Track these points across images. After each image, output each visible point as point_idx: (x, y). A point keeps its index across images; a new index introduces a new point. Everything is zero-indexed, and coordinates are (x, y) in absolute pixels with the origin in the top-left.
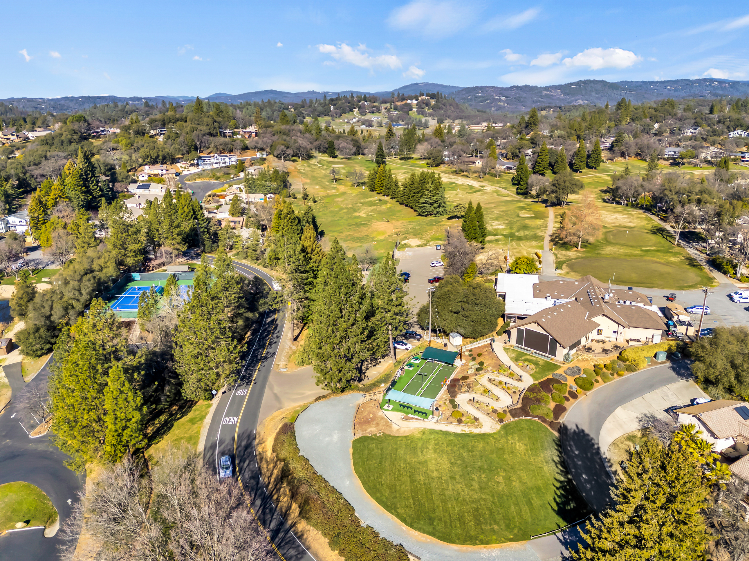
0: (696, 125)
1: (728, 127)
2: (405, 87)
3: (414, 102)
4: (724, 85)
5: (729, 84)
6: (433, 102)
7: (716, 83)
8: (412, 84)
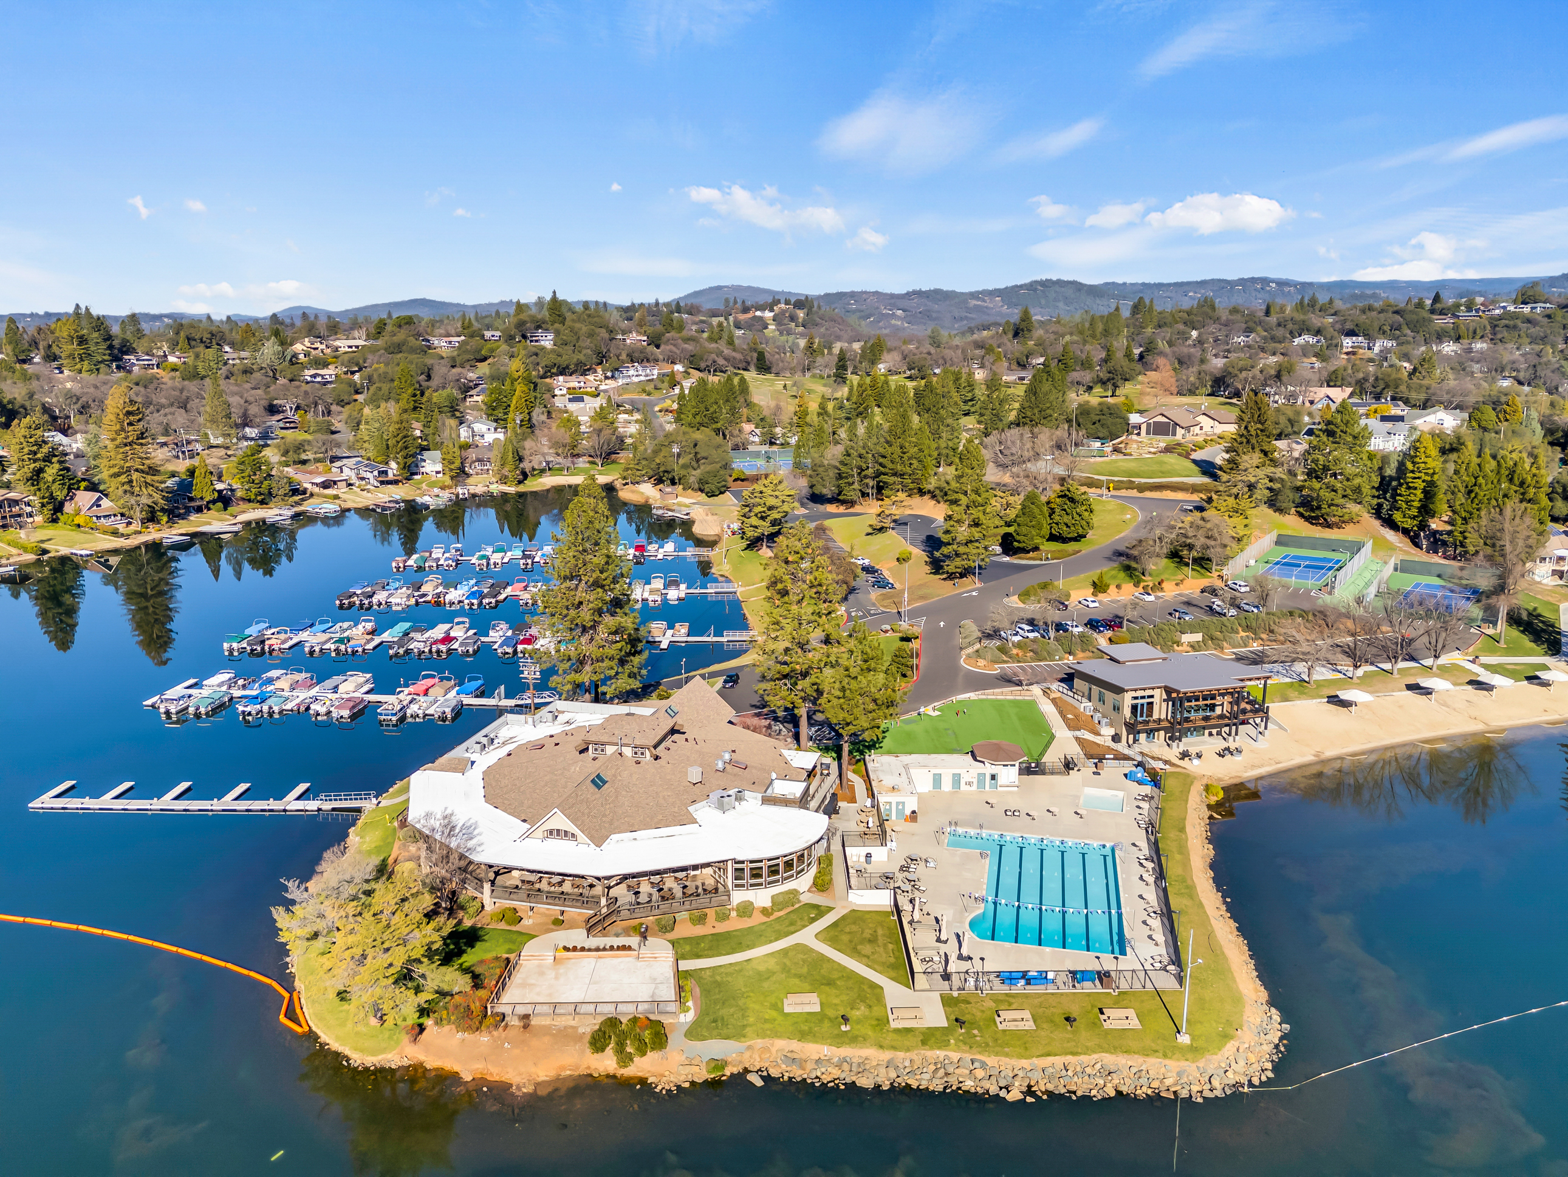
0: (1248, 331)
1: (1291, 333)
2: (697, 294)
3: (768, 314)
4: (1286, 289)
5: (1295, 286)
6: (801, 314)
7: (1274, 285)
8: (711, 289)
